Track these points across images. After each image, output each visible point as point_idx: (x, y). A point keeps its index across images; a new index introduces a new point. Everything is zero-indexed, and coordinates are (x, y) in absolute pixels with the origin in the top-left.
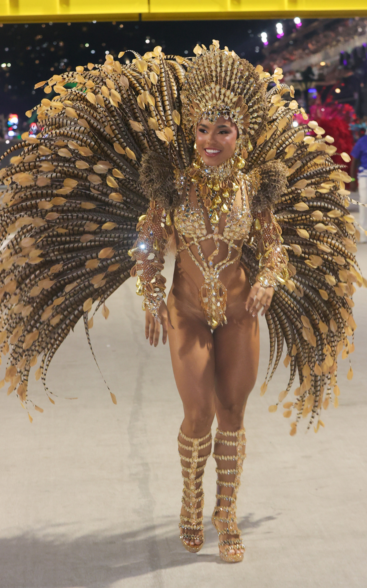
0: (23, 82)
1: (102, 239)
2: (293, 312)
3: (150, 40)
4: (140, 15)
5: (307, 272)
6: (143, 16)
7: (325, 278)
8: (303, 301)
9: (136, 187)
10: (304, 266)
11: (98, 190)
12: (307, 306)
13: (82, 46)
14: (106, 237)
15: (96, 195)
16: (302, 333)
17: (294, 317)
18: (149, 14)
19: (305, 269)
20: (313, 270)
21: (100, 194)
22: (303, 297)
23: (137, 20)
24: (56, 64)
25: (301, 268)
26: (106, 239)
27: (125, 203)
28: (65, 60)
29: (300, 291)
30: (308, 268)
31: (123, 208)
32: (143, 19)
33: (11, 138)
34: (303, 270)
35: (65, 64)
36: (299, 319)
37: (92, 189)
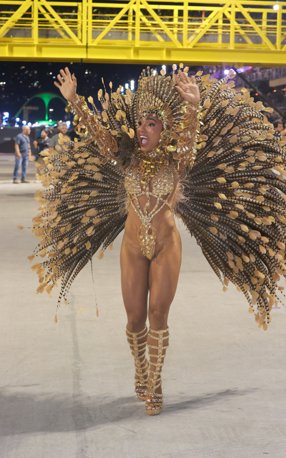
0: (12, 94)
1: (91, 203)
2: (220, 249)
3: (88, 72)
4: (82, 59)
5: (227, 222)
6: (83, 60)
7: (240, 227)
8: (227, 242)
9: (111, 168)
10: (225, 218)
11: (90, 173)
12: (231, 245)
13: (47, 74)
14: (93, 202)
15: (88, 177)
16: (228, 264)
17: (221, 253)
18: (87, 59)
19: (226, 220)
20: (232, 221)
21: (91, 176)
22: (227, 239)
23: (80, 62)
24: (32, 84)
25: (223, 219)
26: (94, 203)
27: (104, 179)
28: (37, 82)
29: (224, 235)
30: (228, 219)
31: (102, 182)
32: (84, 62)
33: (4, 126)
34: (225, 221)
35: (37, 84)
36: (224, 254)
37: (86, 174)
